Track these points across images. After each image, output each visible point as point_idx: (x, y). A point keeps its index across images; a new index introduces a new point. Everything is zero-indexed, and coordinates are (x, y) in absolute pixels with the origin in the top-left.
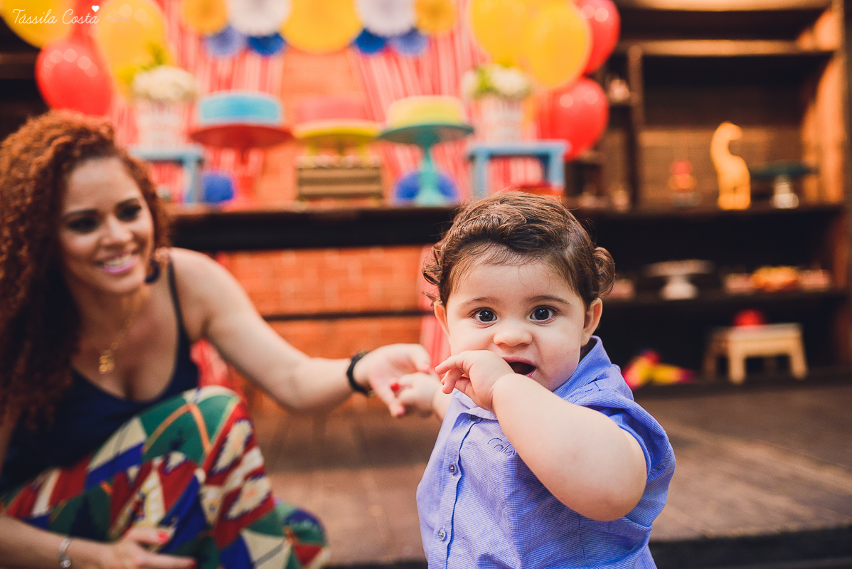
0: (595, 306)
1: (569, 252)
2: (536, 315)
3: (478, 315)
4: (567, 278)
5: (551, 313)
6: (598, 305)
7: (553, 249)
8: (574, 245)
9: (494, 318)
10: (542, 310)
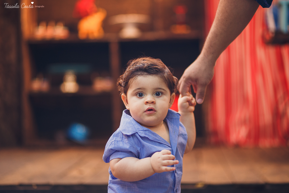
0: (173, 96)
1: (166, 75)
2: (156, 94)
3: (138, 95)
4: (165, 83)
5: (160, 94)
6: (174, 95)
7: (161, 74)
8: (167, 73)
9: (143, 95)
10: (158, 93)
